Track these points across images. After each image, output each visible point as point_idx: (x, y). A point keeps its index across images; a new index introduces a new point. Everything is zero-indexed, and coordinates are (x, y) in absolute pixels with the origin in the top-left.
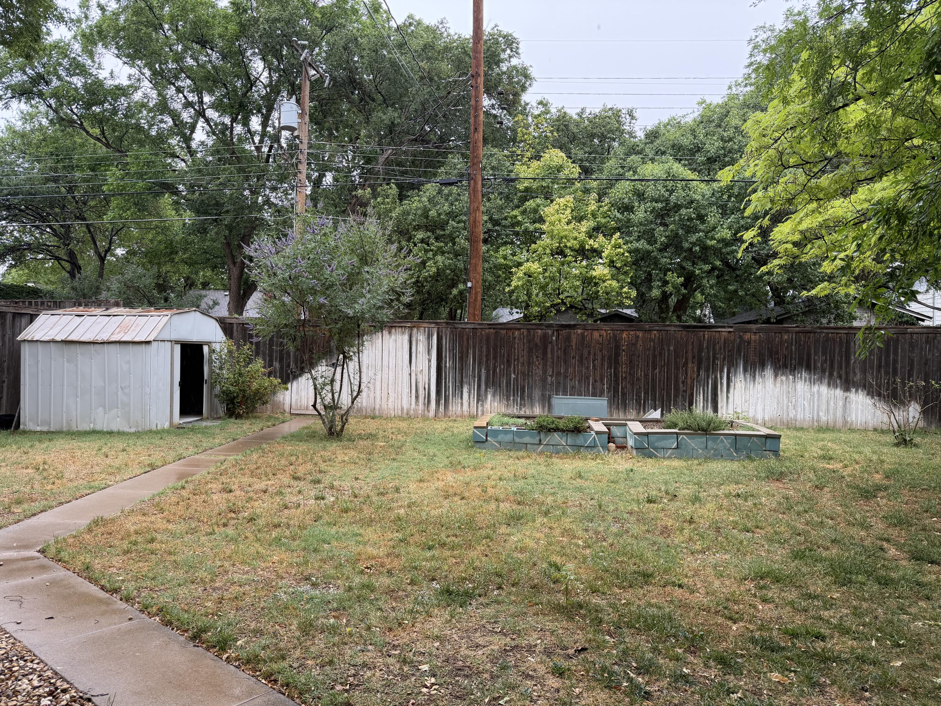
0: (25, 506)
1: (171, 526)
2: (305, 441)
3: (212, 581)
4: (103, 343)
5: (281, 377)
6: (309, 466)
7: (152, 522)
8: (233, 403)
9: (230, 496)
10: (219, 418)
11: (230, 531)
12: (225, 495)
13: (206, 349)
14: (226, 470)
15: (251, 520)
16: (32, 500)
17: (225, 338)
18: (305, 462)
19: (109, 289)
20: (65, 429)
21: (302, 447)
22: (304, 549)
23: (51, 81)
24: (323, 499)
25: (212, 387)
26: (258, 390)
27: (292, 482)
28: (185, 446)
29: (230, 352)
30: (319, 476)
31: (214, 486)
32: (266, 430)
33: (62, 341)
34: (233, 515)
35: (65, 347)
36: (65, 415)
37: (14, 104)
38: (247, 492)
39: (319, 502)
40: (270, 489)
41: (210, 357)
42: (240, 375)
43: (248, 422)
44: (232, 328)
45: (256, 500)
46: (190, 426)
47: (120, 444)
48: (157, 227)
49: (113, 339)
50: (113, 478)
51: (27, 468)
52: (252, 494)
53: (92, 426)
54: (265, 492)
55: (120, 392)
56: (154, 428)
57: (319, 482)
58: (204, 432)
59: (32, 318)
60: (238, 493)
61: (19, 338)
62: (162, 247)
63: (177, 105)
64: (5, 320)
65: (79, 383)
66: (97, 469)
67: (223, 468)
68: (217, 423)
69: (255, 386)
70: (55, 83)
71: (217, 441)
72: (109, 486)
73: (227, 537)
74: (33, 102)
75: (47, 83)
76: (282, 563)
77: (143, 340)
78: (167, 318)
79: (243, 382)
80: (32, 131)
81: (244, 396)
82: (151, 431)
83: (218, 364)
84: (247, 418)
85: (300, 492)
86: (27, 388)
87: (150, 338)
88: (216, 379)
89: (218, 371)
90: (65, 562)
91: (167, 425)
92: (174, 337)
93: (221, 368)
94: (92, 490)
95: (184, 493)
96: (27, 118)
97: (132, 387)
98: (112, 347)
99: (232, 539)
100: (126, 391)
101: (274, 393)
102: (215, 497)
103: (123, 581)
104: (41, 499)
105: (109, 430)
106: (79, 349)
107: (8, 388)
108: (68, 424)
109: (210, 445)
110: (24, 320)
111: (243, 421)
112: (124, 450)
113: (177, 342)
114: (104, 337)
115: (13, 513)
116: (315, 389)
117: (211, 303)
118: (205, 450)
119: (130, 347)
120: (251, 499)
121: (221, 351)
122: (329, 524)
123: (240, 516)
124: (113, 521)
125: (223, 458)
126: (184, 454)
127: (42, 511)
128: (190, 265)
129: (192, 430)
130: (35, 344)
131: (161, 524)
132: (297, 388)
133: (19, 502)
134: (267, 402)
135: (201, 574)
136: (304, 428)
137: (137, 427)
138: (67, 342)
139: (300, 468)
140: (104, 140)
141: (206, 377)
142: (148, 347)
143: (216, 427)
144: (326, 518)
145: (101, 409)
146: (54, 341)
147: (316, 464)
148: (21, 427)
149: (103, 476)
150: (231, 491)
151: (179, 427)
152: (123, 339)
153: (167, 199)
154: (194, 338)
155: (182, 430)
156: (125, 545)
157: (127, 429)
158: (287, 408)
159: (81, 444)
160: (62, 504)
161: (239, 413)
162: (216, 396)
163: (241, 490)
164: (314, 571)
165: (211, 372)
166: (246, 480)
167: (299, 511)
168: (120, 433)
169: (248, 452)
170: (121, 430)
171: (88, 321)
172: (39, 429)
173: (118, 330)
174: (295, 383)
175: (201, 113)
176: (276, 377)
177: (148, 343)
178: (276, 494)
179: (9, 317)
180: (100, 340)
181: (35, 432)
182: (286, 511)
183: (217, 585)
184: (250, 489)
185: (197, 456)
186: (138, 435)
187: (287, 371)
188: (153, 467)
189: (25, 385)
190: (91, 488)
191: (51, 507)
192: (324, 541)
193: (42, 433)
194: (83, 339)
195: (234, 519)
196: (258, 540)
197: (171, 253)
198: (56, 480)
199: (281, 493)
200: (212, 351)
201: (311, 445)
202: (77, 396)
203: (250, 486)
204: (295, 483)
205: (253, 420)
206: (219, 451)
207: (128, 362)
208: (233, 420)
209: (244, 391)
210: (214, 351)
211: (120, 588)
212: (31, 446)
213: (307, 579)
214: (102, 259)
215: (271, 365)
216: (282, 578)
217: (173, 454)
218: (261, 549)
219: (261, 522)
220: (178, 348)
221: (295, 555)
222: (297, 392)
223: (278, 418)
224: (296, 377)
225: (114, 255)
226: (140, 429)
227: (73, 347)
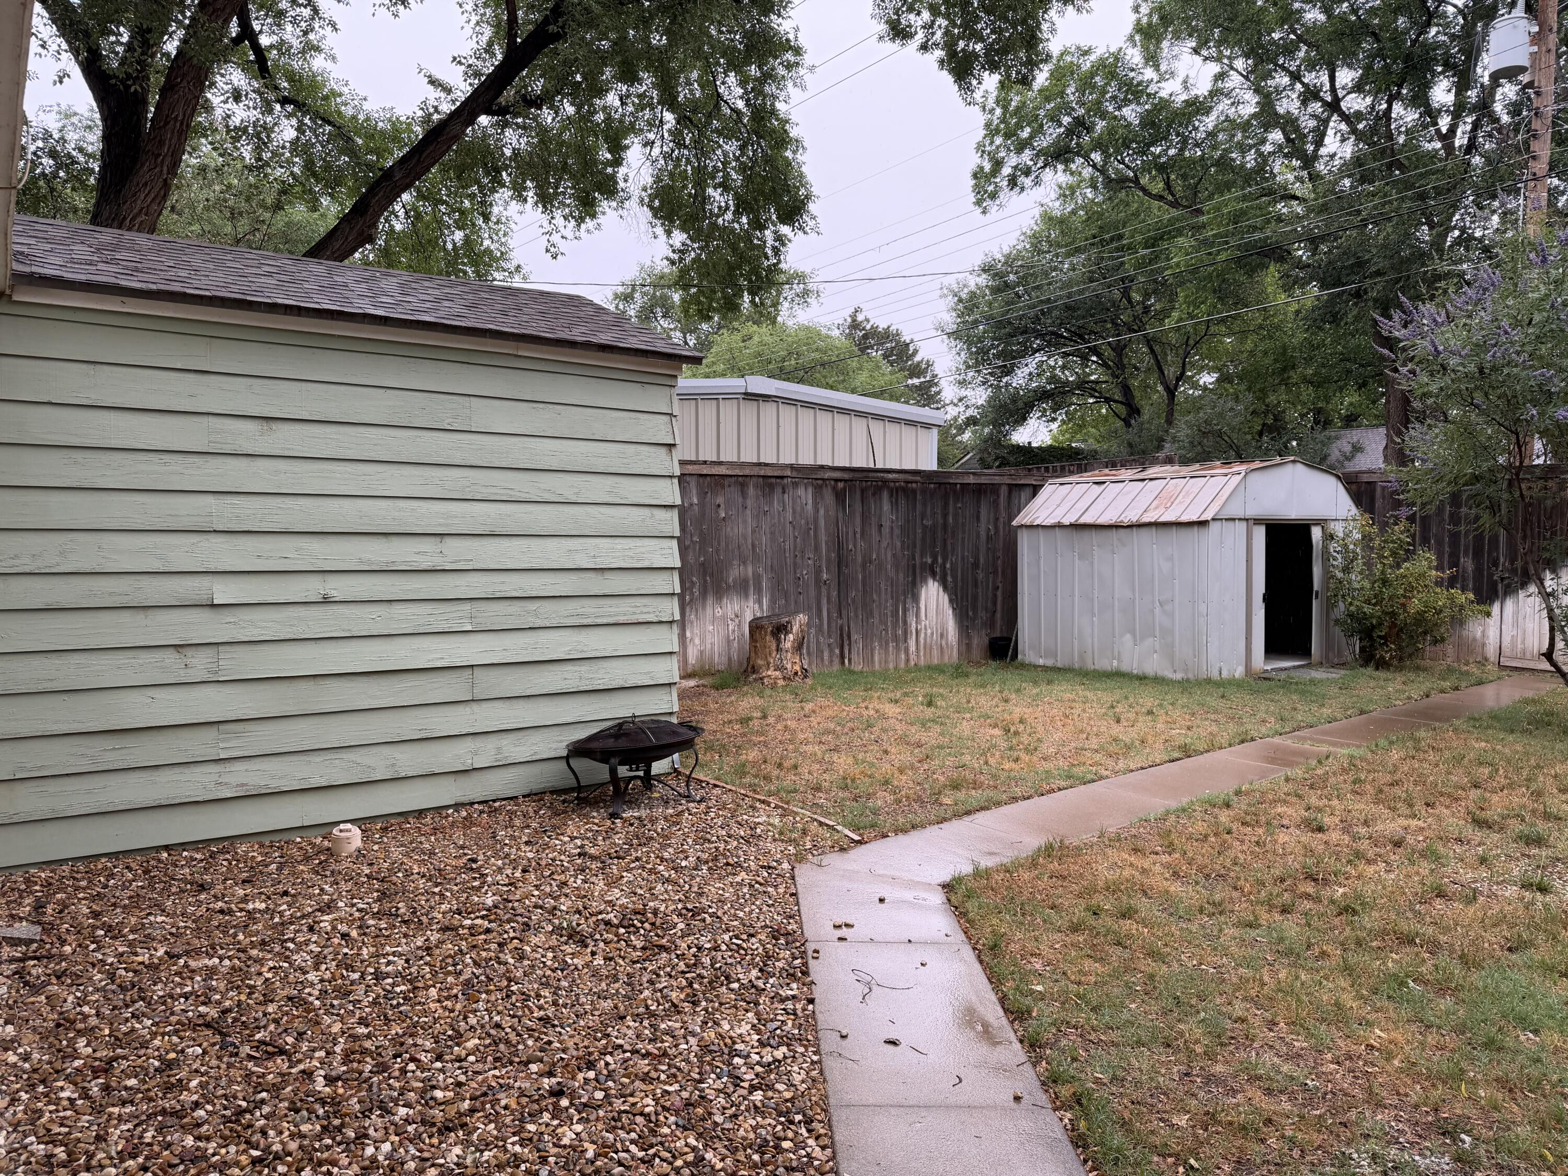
0: (961, 795)
1: (1175, 888)
2: (1524, 731)
3: (1210, 1055)
4: (1130, 527)
5: (1477, 591)
6: (1519, 799)
7: (1144, 871)
8: (1371, 638)
9: (1316, 841)
10: (1342, 665)
11: (1291, 927)
12: (1307, 837)
13: (1316, 533)
14: (1325, 778)
15: (1347, 910)
16: (976, 785)
17: (1354, 511)
18: (1511, 786)
19: (1174, 440)
20: (1076, 666)
21: (1513, 746)
22: (1461, 1029)
23: (1094, 124)
24: (1543, 889)
25: (1330, 606)
26: (1421, 613)
27: (1470, 831)
28: (1261, 715)
29: (1367, 538)
30: (1542, 827)
31: (1290, 811)
32: (1436, 698)
33: (1071, 525)
34: (1310, 888)
35: (1075, 534)
36: (1076, 643)
37: (1048, 174)
38: (1355, 838)
39: (1528, 895)
40: (1410, 839)
41: (1325, 548)
42: (1385, 582)
43: (1400, 678)
44: (1374, 490)
45: (1369, 862)
46: (1283, 675)
47: (1148, 699)
48: (1261, 327)
49: (1146, 519)
50: (1110, 763)
51: (995, 726)
52: (1364, 845)
53: (1115, 663)
54: (1398, 844)
55: (1158, 610)
56: (1215, 675)
57: (1538, 841)
58: (1306, 691)
59: (1035, 490)
60: (1334, 836)
61: (1014, 523)
62: (1268, 361)
63: (1289, 104)
64: (998, 497)
65: (1096, 592)
66: (1094, 743)
67: (1319, 772)
68: (1335, 674)
69: (1415, 605)
70: (1100, 125)
71: (1326, 711)
72: (1101, 778)
73: (1281, 940)
74: (1073, 166)
75: (1089, 130)
76: (1389, 1057)
77: (1194, 518)
78: (1238, 478)
79: (1391, 598)
80: (1074, 212)
81: (1393, 625)
82: (1209, 681)
83: (1339, 561)
84: (1400, 669)
85: (1483, 860)
86: (1026, 599)
87: (1208, 516)
88: (1336, 591)
89: (1339, 575)
90: (968, 921)
91: (1239, 672)
92: (1251, 512)
93: (1346, 570)
94: (1068, 783)
95: (1224, 817)
96: (1068, 193)
97: (1177, 601)
98: (1144, 532)
99: (1289, 952)
100: (1168, 607)
101: (1462, 623)
102: (1282, 837)
103: (1042, 997)
104: (989, 787)
105: (1140, 673)
106: (1094, 535)
107: (1004, 598)
108: (1081, 657)
109: (1310, 719)
110: (1024, 495)
111: (1389, 675)
112: (1150, 712)
113: (1257, 521)
114: (1132, 516)
115: (941, 805)
116: (1551, 619)
117: (1348, 449)
118: (1299, 729)
119: (1173, 531)
120: (1359, 855)
121: (1347, 535)
122: (1548, 969)
123: (1326, 893)
124: (1078, 851)
125: (1324, 749)
126: (1254, 733)
127: (983, 809)
128: (1317, 385)
129: (1286, 685)
130: (1034, 531)
131: (1159, 880)
132: (1516, 613)
133: (956, 786)
134: (1443, 640)
135: (1191, 1028)
136: (1526, 701)
137: (1186, 671)
138: (1077, 527)
139: (1495, 798)
140: (1170, 198)
141: (1316, 586)
142: (1203, 531)
143: (1334, 681)
144: (1543, 952)
145: (1128, 636)
146: (1059, 526)
147: (1538, 794)
148: (1019, 656)
149: (1098, 757)
150: (1320, 829)
151: (1264, 678)
152: (1162, 519)
153: (1272, 275)
154: (1293, 512)
155: (1267, 683)
156: (1079, 913)
157: (1169, 674)
158: (1491, 651)
159: (1089, 694)
160: (1015, 799)
161: (1382, 657)
162: (1337, 621)
163: (1345, 831)
164: (1473, 1113)
165: (1328, 576)
166: (1360, 807)
167: (1471, 910)
168: (1158, 680)
169: (1383, 742)
170: (1160, 673)
171: (1112, 489)
172: (1041, 662)
173: (1155, 503)
174: (1509, 604)
175: (1334, 106)
176: (1464, 590)
177: (1203, 524)
178: (1423, 855)
179: (1004, 491)
180: (1126, 521)
181: (1036, 667)
182: (1439, 904)
183: (1219, 1068)
184: (1363, 831)
185: (1277, 740)
186: (1185, 685)
187: (1491, 575)
188: (1187, 752)
189: (1023, 593)
190: (1069, 777)
191: (998, 804)
192: (1523, 1022)
193: (1045, 668)
194: (1102, 521)
195: (1308, 896)
196: (1348, 969)
197: (1284, 369)
198: (1023, 755)
199: (1436, 858)
200: (1329, 537)
201: (1536, 744)
202: (1093, 615)
203: (1366, 823)
204: (1478, 835)
205: (1412, 676)
206: (1325, 733)
207: (1170, 559)
208: (1370, 671)
209: (1393, 614)
210: (1332, 537)
211: (1029, 1012)
212: (1018, 691)
213: (1449, 1131)
214: (1171, 392)
215: (1454, 563)
216: (1380, 1105)
217: (1232, 728)
218: (1349, 1000)
219: (1370, 920)
220: (1260, 534)
221: (1431, 1039)
222: (1516, 623)
223: (1467, 673)
224: (1510, 591)
225: (1195, 386)
226: (1191, 676)
227: (1086, 535)
